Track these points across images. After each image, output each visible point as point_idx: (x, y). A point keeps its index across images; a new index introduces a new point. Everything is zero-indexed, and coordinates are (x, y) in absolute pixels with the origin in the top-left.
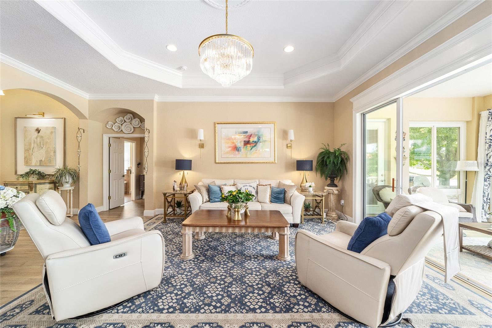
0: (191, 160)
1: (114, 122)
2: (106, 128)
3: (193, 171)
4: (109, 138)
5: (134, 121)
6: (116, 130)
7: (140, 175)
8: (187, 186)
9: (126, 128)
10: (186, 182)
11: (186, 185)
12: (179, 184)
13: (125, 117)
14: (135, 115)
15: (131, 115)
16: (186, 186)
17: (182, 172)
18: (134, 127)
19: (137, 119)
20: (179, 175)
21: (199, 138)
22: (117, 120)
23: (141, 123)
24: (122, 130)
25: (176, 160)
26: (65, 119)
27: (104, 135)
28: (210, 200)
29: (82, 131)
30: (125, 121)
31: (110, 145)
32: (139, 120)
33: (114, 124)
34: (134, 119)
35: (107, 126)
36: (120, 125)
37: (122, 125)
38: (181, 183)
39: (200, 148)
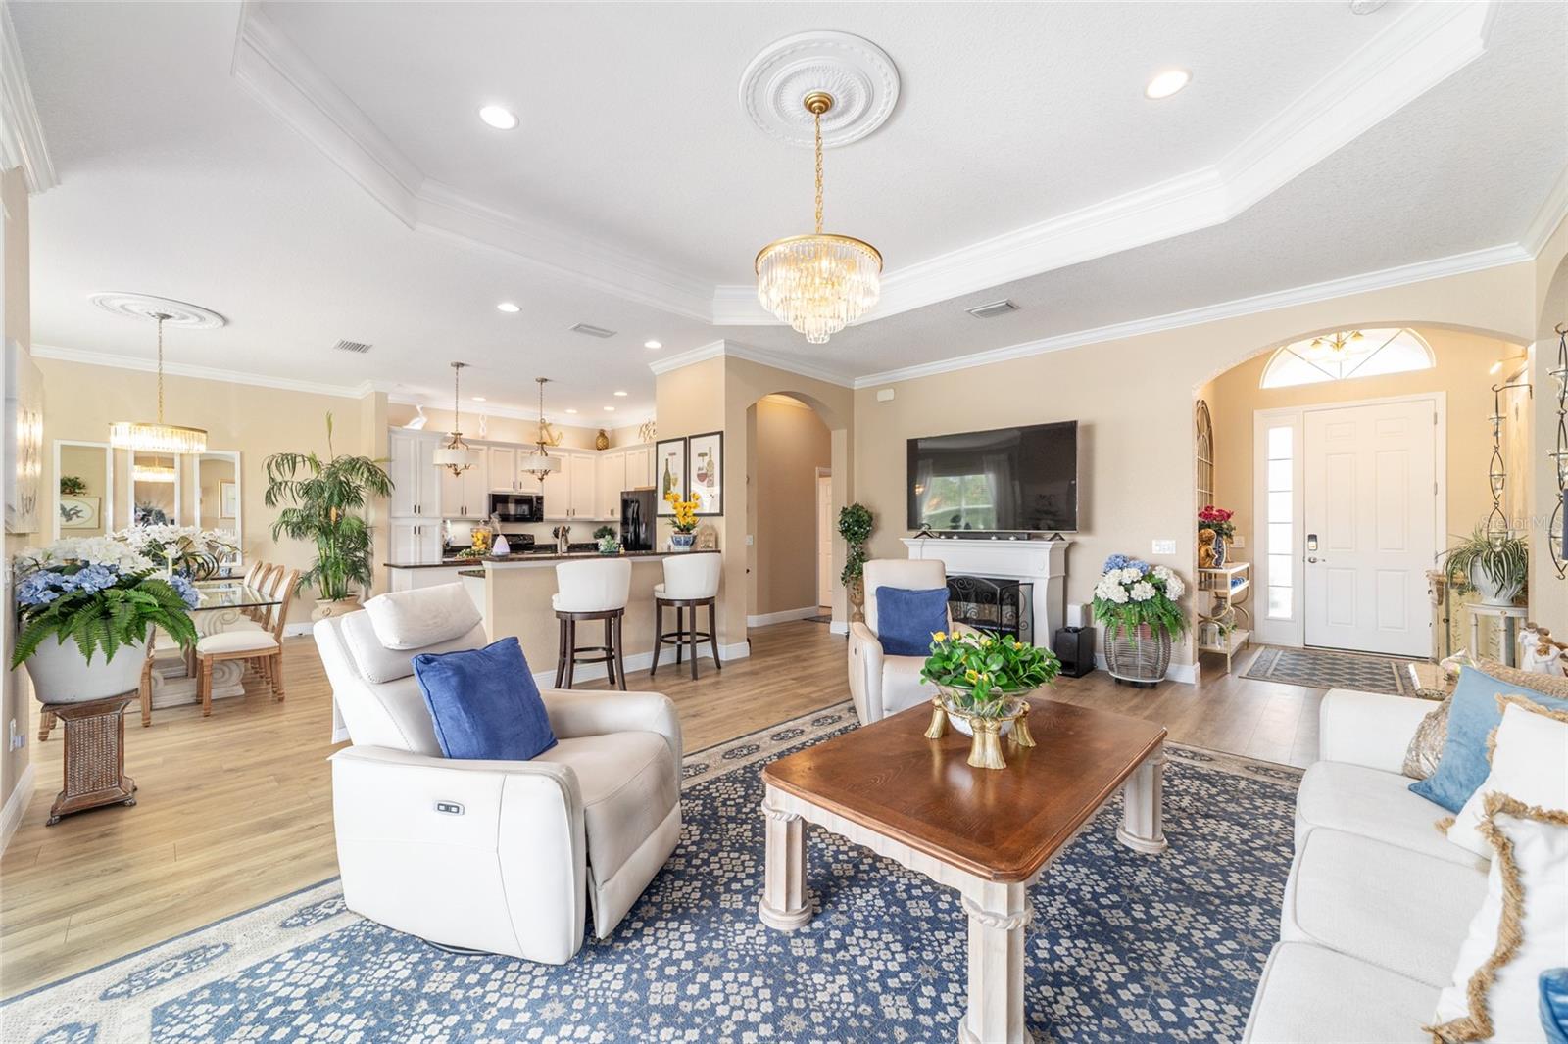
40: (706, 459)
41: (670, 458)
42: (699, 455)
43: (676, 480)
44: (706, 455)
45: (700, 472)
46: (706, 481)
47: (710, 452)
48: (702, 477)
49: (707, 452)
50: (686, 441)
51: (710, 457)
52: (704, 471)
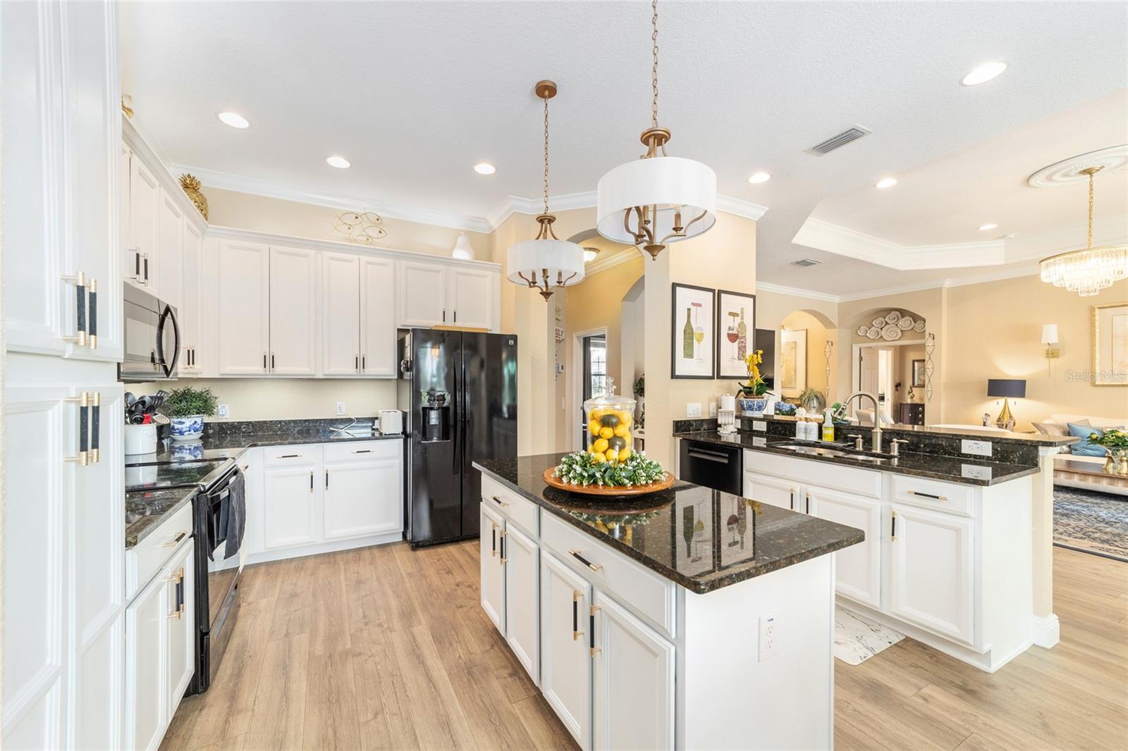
0: (1025, 381)
1: (870, 326)
2: (857, 336)
3: (1029, 398)
4: (860, 349)
5: (901, 322)
6: (871, 337)
7: (901, 404)
8: (1014, 425)
9: (888, 333)
10: (1011, 417)
11: (1012, 422)
12: (996, 419)
13: (887, 317)
14: (903, 313)
15: (898, 313)
16: (1012, 424)
17: (1002, 401)
18: (902, 331)
19: (907, 318)
20: (995, 406)
21: (1044, 341)
22: (874, 323)
23: (915, 322)
24: (882, 337)
25: (990, 381)
26: (807, 330)
27: (854, 345)
28: (1073, 451)
29: (830, 343)
30: (887, 323)
31: (861, 359)
32: (911, 319)
33: (870, 329)
34: (902, 317)
35: (859, 333)
36: (879, 330)
37: (881, 329)
38: (999, 418)
39: (1047, 357)
40: (738, 320)
41: (693, 309)
42: (731, 314)
43: (702, 335)
44: (737, 315)
45: (731, 332)
46: (736, 343)
47: (742, 313)
48: (733, 338)
49: (739, 312)
50: (718, 295)
51: (742, 318)
52: (735, 332)
